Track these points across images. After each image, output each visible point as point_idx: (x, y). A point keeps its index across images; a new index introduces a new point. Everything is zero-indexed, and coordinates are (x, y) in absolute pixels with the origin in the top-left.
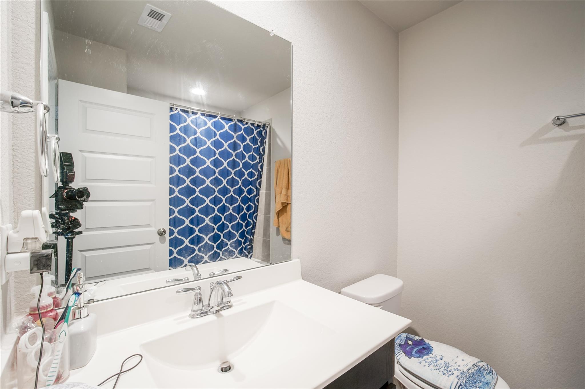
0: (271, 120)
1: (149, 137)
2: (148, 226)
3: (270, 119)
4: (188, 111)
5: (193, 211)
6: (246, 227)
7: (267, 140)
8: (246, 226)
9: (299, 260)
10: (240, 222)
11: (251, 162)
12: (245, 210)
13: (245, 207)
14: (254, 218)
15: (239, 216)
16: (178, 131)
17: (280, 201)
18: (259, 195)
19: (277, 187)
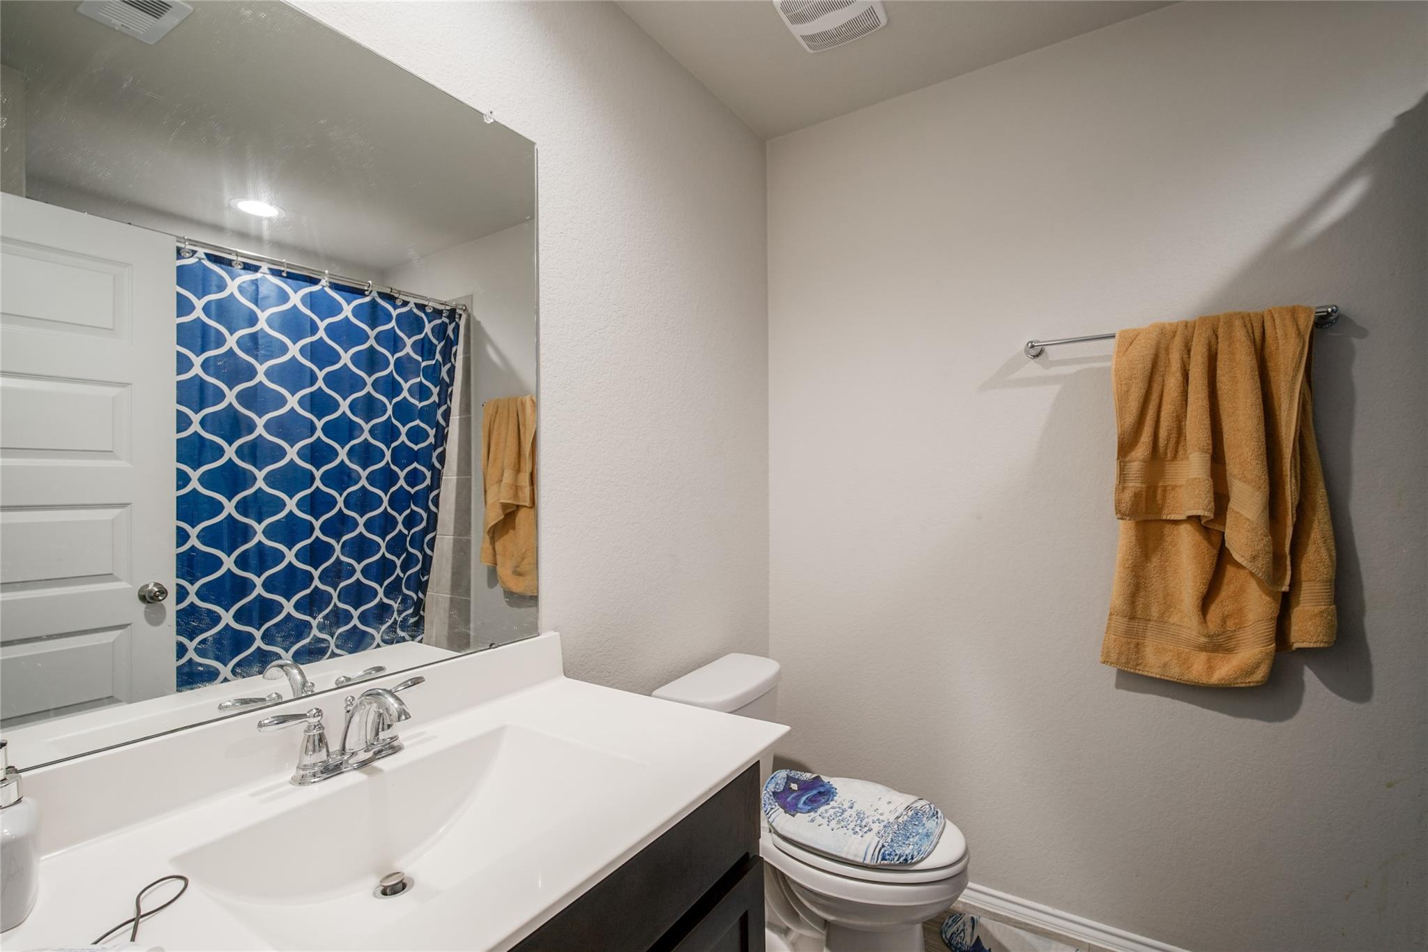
0: (471, 297)
1: (111, 327)
2: (108, 577)
3: (468, 296)
4: (231, 261)
5: (245, 533)
6: (404, 570)
7: (460, 348)
8: (405, 568)
9: (558, 633)
10: (388, 555)
11: (416, 402)
12: (400, 527)
13: (400, 519)
14: (425, 546)
15: (384, 541)
16: (198, 313)
17: (498, 500)
18: (439, 487)
19: (490, 465)
